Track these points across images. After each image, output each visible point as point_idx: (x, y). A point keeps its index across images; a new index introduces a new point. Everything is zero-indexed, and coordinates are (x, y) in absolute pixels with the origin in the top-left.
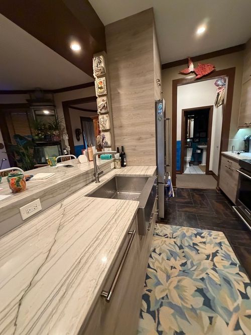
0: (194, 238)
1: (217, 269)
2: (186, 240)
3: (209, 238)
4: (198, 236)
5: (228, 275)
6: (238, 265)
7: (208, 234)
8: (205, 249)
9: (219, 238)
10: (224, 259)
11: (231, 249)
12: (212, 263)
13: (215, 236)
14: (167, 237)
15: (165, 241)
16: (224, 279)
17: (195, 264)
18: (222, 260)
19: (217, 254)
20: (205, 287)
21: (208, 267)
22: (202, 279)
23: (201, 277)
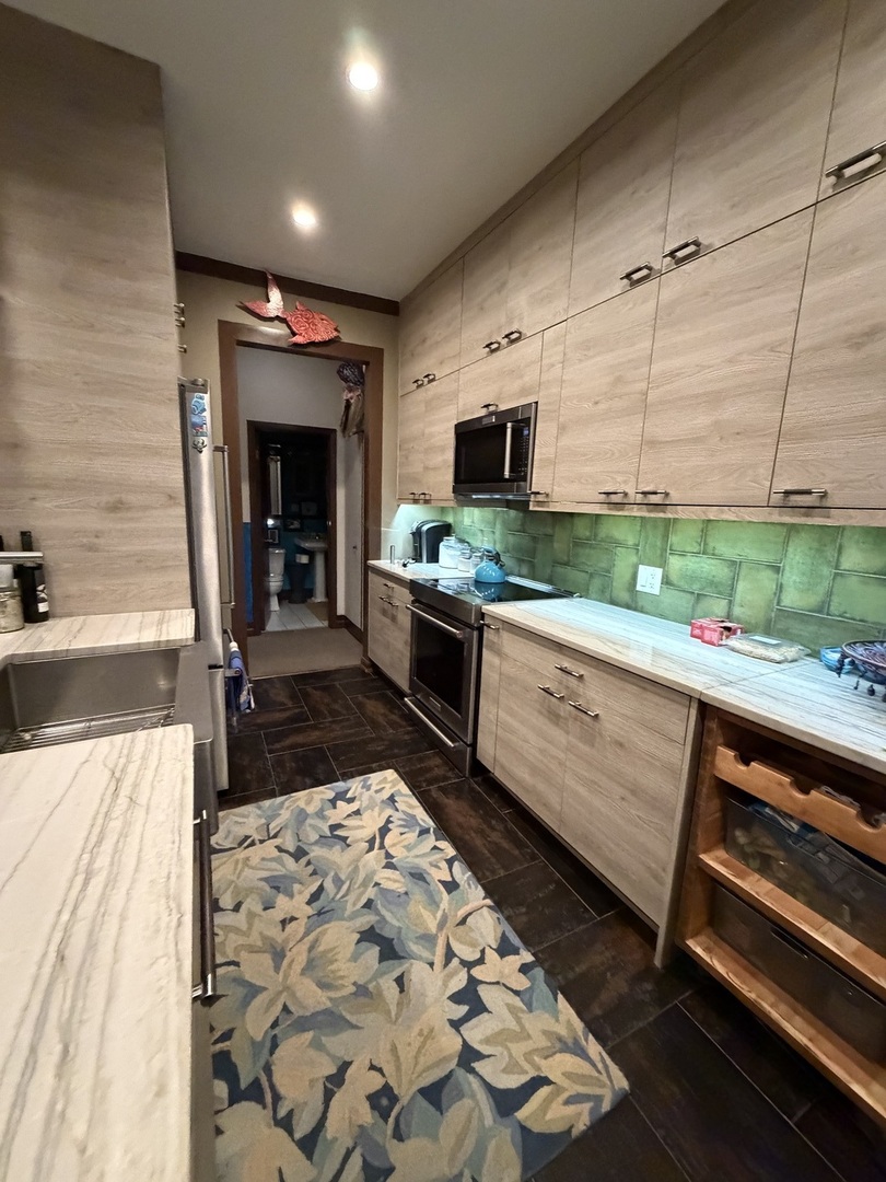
0: (329, 812)
1: (394, 861)
2: (310, 825)
3: (367, 794)
4: (339, 803)
5: (417, 861)
6: (432, 830)
7: (363, 787)
8: (362, 827)
9: (388, 786)
10: (406, 830)
11: (414, 801)
12: (383, 851)
13: (377, 784)
14: (253, 844)
15: (248, 859)
16: (411, 874)
17: (343, 877)
18: (402, 834)
19: (390, 826)
20: (378, 918)
21: (376, 867)
22: (369, 904)
23: (364, 900)
